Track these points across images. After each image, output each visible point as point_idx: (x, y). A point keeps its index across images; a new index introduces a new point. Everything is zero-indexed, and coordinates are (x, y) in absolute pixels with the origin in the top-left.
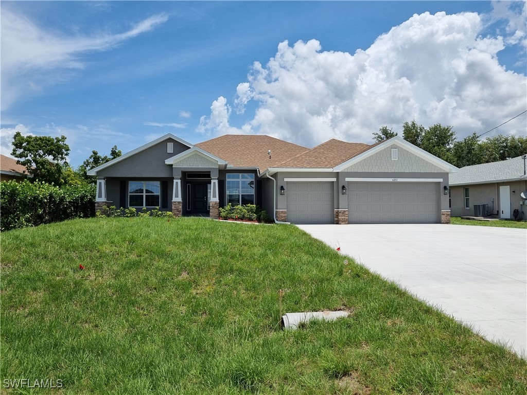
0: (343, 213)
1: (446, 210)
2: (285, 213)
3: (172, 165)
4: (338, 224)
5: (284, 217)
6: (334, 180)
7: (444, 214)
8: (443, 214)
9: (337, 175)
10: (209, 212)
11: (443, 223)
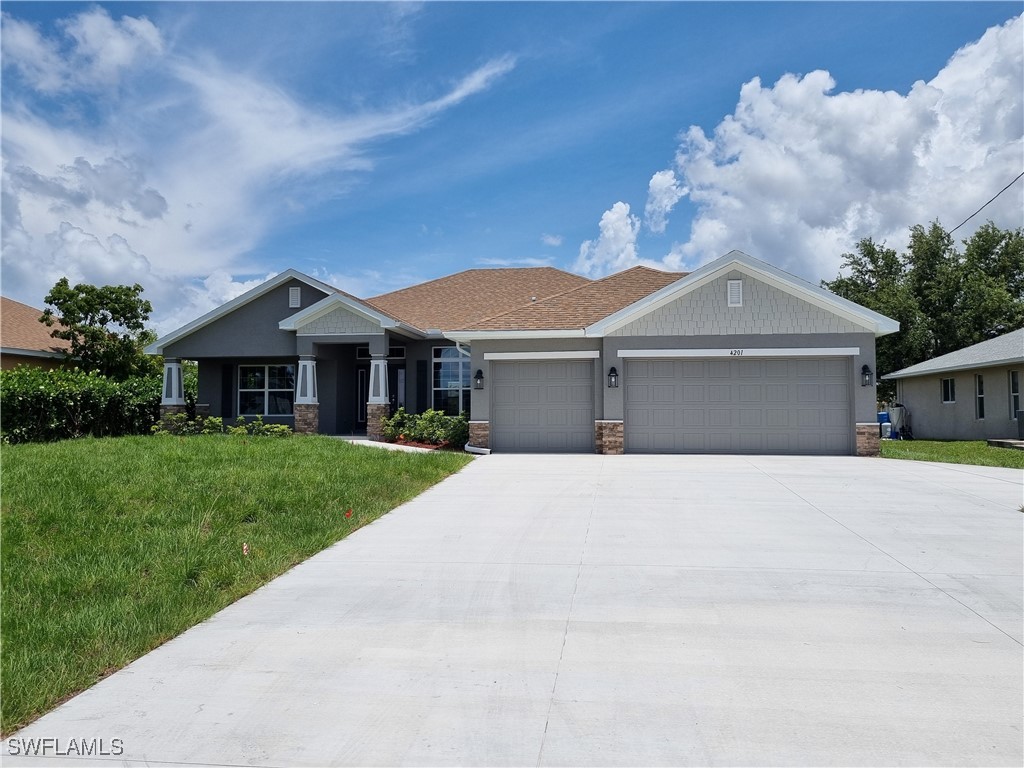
0: (612, 429)
1: (866, 424)
2: (485, 428)
3: (295, 332)
4: (601, 453)
5: (484, 436)
6: (595, 354)
7: (863, 433)
8: (859, 433)
9: (598, 344)
10: (365, 425)
11: (861, 455)
